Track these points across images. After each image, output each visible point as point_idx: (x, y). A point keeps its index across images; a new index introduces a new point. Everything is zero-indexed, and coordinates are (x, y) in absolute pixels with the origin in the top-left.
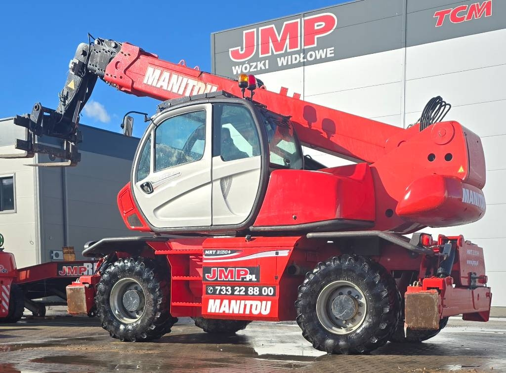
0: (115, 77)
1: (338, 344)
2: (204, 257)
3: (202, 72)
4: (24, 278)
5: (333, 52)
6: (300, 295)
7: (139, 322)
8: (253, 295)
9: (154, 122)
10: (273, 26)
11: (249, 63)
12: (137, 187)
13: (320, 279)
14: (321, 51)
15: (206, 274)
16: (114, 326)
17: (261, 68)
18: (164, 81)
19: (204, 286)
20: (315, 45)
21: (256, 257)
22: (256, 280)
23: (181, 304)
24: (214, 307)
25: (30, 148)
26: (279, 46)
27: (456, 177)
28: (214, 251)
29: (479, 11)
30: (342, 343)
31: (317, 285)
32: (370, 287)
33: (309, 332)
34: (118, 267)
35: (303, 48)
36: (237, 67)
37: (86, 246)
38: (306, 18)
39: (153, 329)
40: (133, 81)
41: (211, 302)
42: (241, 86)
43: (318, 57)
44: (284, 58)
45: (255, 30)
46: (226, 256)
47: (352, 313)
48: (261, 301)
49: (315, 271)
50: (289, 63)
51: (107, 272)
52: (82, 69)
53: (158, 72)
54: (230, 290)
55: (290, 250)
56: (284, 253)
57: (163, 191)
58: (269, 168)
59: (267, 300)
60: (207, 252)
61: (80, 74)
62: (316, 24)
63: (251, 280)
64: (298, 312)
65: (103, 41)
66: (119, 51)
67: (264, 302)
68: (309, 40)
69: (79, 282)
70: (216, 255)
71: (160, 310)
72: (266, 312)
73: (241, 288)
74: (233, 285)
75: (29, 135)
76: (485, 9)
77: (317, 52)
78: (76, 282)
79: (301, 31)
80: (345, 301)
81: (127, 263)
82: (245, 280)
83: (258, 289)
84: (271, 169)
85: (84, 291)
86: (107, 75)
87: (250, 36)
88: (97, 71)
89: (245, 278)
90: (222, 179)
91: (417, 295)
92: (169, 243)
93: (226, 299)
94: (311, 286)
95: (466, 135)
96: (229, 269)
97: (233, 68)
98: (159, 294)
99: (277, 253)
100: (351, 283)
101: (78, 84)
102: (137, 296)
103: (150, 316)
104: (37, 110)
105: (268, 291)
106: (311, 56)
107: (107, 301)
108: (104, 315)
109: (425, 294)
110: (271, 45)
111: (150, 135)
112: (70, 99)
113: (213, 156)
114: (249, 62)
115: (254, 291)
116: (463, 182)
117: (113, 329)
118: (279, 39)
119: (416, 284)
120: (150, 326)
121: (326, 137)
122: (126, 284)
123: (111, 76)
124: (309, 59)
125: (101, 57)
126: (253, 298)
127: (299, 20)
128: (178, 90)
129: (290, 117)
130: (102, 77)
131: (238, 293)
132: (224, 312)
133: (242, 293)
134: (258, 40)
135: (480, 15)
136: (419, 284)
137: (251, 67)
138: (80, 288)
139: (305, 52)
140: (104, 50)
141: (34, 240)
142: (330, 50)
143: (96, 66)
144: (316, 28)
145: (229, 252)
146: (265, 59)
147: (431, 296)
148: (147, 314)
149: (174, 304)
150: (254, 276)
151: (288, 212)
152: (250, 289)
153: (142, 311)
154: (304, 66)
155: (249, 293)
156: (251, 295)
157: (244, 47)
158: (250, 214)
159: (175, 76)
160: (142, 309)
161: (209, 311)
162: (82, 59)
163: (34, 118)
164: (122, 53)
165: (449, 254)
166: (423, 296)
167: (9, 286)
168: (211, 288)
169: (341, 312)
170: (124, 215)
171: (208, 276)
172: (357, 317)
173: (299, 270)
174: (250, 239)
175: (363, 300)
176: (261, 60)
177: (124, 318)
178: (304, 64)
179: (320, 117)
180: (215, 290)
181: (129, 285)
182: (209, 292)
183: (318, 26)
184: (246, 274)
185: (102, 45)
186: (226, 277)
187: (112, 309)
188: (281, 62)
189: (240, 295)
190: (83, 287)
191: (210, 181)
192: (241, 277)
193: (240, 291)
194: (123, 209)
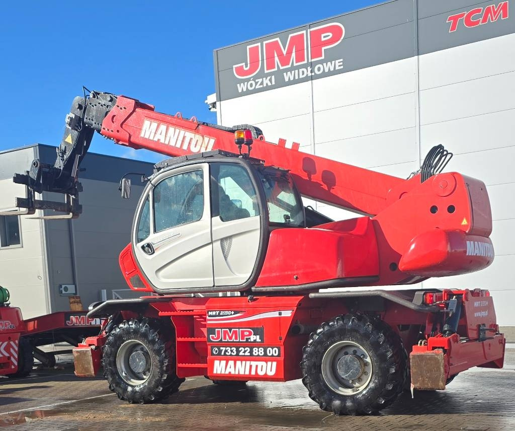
0: (112, 131)
1: (345, 405)
2: (208, 318)
3: (199, 125)
4: (33, 329)
5: (341, 64)
6: (305, 356)
7: (146, 384)
8: (258, 355)
9: (152, 182)
10: (278, 39)
11: (254, 80)
12: (138, 248)
13: (325, 340)
14: (329, 63)
15: (211, 336)
16: (121, 388)
17: (267, 84)
18: (161, 134)
19: (209, 347)
20: (323, 57)
21: (259, 318)
22: (260, 341)
23: (187, 365)
24: (220, 368)
25: (31, 205)
26: (285, 60)
27: (459, 230)
28: (218, 312)
29: (495, 13)
30: (349, 403)
31: (322, 345)
32: (375, 347)
33: (316, 393)
34: (123, 329)
35: (310, 61)
36: (242, 84)
37: (90, 308)
38: (312, 29)
39: (160, 390)
40: (129, 134)
41: (217, 363)
42: (237, 143)
43: (327, 70)
44: (291, 73)
45: (259, 44)
46: (229, 317)
47: (358, 374)
48: (266, 361)
49: (319, 331)
50: (297, 78)
51: (113, 334)
52: (78, 123)
53: (155, 125)
54: (235, 351)
55: (293, 310)
56: (287, 314)
57: (164, 252)
58: (268, 228)
59: (272, 361)
60: (210, 313)
61: (77, 128)
62: (323, 35)
63: (255, 341)
64: (304, 373)
65: (99, 94)
66: (114, 105)
67: (269, 363)
68: (316, 53)
69: (85, 344)
70: (219, 315)
71: (166, 372)
72: (271, 373)
73: (246, 349)
74: (238, 345)
75: (29, 193)
76: (501, 11)
77: (325, 64)
78: (83, 344)
79: (307, 43)
80: (350, 361)
81: (132, 325)
82: (249, 340)
83: (263, 349)
84: (270, 228)
85: (91, 354)
86: (104, 129)
87: (254, 51)
88: (94, 125)
89: (250, 338)
90: (222, 240)
91: (422, 356)
92: (173, 303)
93: (231, 360)
94: (315, 348)
95: (468, 185)
96: (233, 330)
97: (238, 85)
98: (164, 356)
99: (280, 314)
100: (355, 343)
101: (75, 138)
102: (143, 357)
103: (157, 378)
104: (36, 167)
105: (273, 351)
106: (319, 69)
107: (114, 363)
108: (111, 377)
109: (430, 354)
110: (277, 59)
111: (148, 195)
112: (68, 154)
113: (212, 217)
114: (255, 78)
115: (258, 351)
116: (467, 234)
117: (121, 391)
118: (285, 52)
119: (421, 343)
120: (157, 387)
121: (327, 189)
122: (132, 345)
123: (108, 130)
124: (317, 73)
125: (97, 111)
126: (258, 358)
127: (304, 32)
128: (176, 143)
129: (289, 170)
130: (99, 131)
131: (243, 354)
132: (230, 373)
133: (247, 354)
134: (262, 55)
135: (496, 17)
136: (424, 343)
137: (256, 83)
138: (87, 351)
139: (312, 65)
140: (99, 103)
141: (42, 275)
142: (339, 62)
143: (92, 120)
144: (323, 39)
145: (233, 313)
146: (270, 74)
147: (436, 356)
148: (154, 376)
149: (180, 365)
150: (258, 337)
151: (289, 273)
152: (255, 350)
153: (149, 372)
154: (312, 80)
155: (254, 354)
156: (257, 356)
157: (249, 62)
158: (252, 275)
159: (171, 129)
160: (149, 370)
161: (215, 372)
162: (79, 113)
163: (33, 175)
164: (118, 106)
165: (454, 311)
166: (428, 357)
167: (17, 342)
168: (217, 349)
169: (346, 372)
170: (127, 276)
171: (213, 338)
172: (364, 377)
173: (303, 329)
174: (252, 300)
175: (368, 360)
176: (266, 76)
177: (132, 380)
178: (312, 78)
179: (320, 169)
180: (220, 351)
181: (134, 347)
182: (214, 353)
183: (324, 37)
184: (250, 334)
185: (98, 98)
186: (231, 338)
187: (119, 371)
188: (287, 77)
189: (244, 356)
190: (89, 349)
191: (210, 241)
192: (246, 337)
193: (245, 352)
194: (125, 270)
